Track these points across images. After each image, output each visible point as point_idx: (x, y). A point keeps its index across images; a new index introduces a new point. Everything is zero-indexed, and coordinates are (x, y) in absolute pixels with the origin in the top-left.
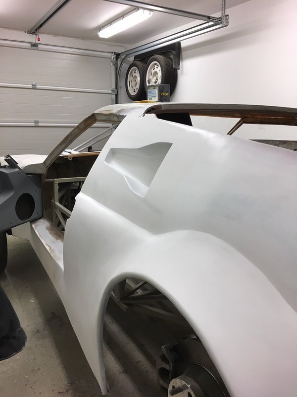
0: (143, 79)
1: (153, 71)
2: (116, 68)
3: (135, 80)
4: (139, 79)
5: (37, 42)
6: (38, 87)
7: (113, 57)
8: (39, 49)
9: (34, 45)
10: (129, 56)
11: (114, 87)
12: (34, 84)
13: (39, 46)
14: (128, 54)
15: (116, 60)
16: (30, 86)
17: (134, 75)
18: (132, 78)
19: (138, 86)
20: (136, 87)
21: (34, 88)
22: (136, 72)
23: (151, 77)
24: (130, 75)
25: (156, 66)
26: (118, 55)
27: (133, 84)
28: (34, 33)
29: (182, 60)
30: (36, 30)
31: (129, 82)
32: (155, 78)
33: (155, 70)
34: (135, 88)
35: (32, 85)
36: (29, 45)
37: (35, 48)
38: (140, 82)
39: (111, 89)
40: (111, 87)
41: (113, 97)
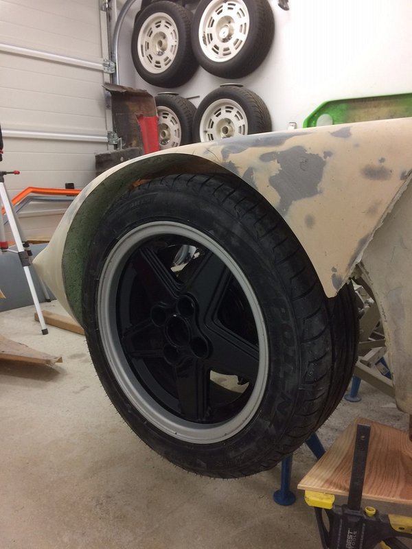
1: (217, 18)
2: (110, 21)
3: (160, 43)
11: (106, 56)
15: (109, 1)
17: (155, 31)
18: (150, 40)
19: (171, 55)
20: (164, 57)
22: (163, 23)
23: (213, 30)
24: (144, 32)
25: (225, 6)
31: (142, 46)
32: (224, 30)
34: (161, 59)
38: (177, 44)
39: (103, 62)
40: (102, 57)
41: (107, 78)
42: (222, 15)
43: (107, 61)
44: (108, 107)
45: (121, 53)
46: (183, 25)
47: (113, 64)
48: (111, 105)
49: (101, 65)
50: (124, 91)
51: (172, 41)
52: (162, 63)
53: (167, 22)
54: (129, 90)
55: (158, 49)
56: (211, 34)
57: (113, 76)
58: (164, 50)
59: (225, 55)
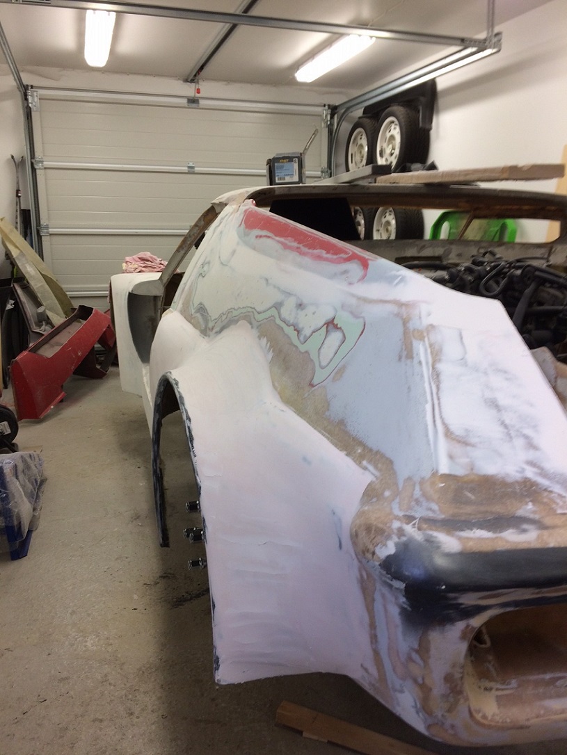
0: (372, 149)
1: (388, 135)
2: (330, 132)
3: (361, 152)
4: (366, 149)
5: (197, 95)
6: (197, 169)
7: (325, 112)
8: (200, 106)
9: (193, 101)
10: (351, 110)
11: (325, 164)
12: (191, 165)
13: (202, 102)
14: (349, 106)
15: (332, 117)
16: (185, 169)
18: (356, 149)
19: (365, 162)
20: (362, 164)
21: (191, 171)
22: (363, 137)
23: (385, 145)
24: (354, 142)
25: (393, 126)
26: (333, 109)
27: (357, 158)
28: (192, 81)
29: (438, 112)
30: (195, 75)
31: (352, 155)
32: (391, 146)
35: (189, 167)
36: (185, 101)
37: (194, 105)
38: (367, 155)
40: (321, 166)
42: (391, 133)
47: (329, 171)
49: (320, 173)
56: (385, 149)
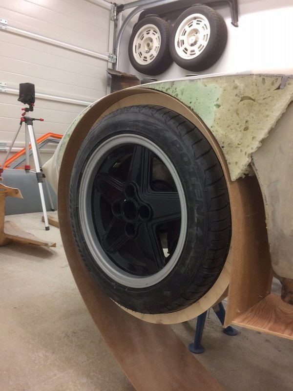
2: (116, 27)
7: (113, 8)
11: (111, 51)
12: (3, 22)
14: (141, 4)
15: (117, 14)
19: (155, 53)
21: (3, 28)
23: (184, 38)
24: (139, 36)
25: (195, 22)
31: (136, 46)
32: (193, 38)
33: (192, 28)
34: (148, 55)
38: (159, 46)
39: (108, 55)
40: (108, 51)
41: (110, 66)
43: (111, 54)
44: (109, 85)
45: (121, 50)
46: (165, 34)
47: (115, 57)
48: (111, 84)
50: (120, 75)
51: (156, 44)
52: (148, 59)
53: (154, 31)
54: (124, 75)
55: (146, 49)
56: (183, 41)
57: (114, 64)
58: (150, 49)
59: (191, 55)
